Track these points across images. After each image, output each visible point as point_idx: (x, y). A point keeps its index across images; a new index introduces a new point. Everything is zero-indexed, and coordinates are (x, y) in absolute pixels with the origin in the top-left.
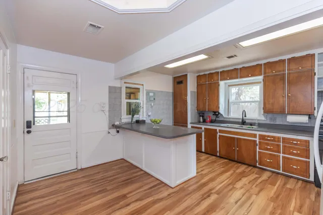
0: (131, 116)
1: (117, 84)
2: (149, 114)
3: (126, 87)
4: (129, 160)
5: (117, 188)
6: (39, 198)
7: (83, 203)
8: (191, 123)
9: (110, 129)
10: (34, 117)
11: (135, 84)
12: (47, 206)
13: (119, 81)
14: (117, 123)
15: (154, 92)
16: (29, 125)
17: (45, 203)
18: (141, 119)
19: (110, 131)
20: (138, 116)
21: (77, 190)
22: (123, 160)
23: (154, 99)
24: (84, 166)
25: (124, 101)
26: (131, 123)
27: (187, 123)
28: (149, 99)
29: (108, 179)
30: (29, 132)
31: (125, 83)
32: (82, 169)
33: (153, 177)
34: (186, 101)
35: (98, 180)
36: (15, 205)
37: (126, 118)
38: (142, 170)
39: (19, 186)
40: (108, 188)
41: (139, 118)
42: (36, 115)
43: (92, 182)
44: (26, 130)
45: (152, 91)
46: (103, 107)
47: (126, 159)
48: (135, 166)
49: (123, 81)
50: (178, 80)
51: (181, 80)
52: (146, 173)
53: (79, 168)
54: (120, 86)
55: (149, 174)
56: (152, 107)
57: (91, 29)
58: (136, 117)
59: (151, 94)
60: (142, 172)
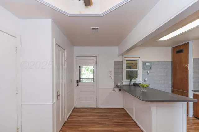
0: (129, 80)
1: (119, 59)
2: (145, 79)
3: (126, 61)
4: (126, 110)
5: (112, 125)
6: (78, 116)
7: (91, 126)
8: (192, 91)
9: (115, 87)
10: (80, 79)
11: (133, 58)
12: (78, 121)
13: (121, 57)
14: (119, 84)
15: (150, 63)
16: (78, 82)
17: (79, 119)
18: (137, 82)
19: (115, 89)
20: (135, 80)
21: (92, 118)
22: (123, 109)
23: (150, 68)
24: (100, 106)
25: (125, 70)
26: (129, 85)
27: (187, 90)
28: (145, 68)
29: (109, 118)
30: (78, 85)
31: (125, 58)
32: (99, 108)
33: (139, 128)
34: (187, 68)
35: (104, 117)
36: (70, 116)
37: (125, 82)
38: (133, 120)
39: (74, 108)
40: (107, 123)
41: (136, 82)
42: (81, 78)
43: (100, 117)
44: (77, 84)
45: (148, 62)
46: (110, 74)
47: (125, 109)
48: (129, 115)
49: (124, 56)
50: (177, 50)
51: (181, 48)
52: (135, 123)
53: (98, 107)
54: (122, 60)
55: (137, 125)
56: (148, 74)
57: (94, 30)
58: (133, 81)
59: (147, 64)
60: (132, 121)
